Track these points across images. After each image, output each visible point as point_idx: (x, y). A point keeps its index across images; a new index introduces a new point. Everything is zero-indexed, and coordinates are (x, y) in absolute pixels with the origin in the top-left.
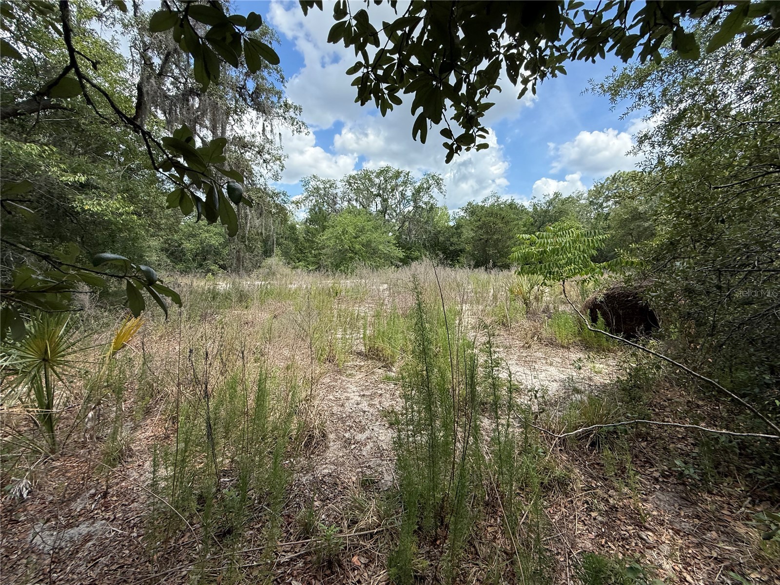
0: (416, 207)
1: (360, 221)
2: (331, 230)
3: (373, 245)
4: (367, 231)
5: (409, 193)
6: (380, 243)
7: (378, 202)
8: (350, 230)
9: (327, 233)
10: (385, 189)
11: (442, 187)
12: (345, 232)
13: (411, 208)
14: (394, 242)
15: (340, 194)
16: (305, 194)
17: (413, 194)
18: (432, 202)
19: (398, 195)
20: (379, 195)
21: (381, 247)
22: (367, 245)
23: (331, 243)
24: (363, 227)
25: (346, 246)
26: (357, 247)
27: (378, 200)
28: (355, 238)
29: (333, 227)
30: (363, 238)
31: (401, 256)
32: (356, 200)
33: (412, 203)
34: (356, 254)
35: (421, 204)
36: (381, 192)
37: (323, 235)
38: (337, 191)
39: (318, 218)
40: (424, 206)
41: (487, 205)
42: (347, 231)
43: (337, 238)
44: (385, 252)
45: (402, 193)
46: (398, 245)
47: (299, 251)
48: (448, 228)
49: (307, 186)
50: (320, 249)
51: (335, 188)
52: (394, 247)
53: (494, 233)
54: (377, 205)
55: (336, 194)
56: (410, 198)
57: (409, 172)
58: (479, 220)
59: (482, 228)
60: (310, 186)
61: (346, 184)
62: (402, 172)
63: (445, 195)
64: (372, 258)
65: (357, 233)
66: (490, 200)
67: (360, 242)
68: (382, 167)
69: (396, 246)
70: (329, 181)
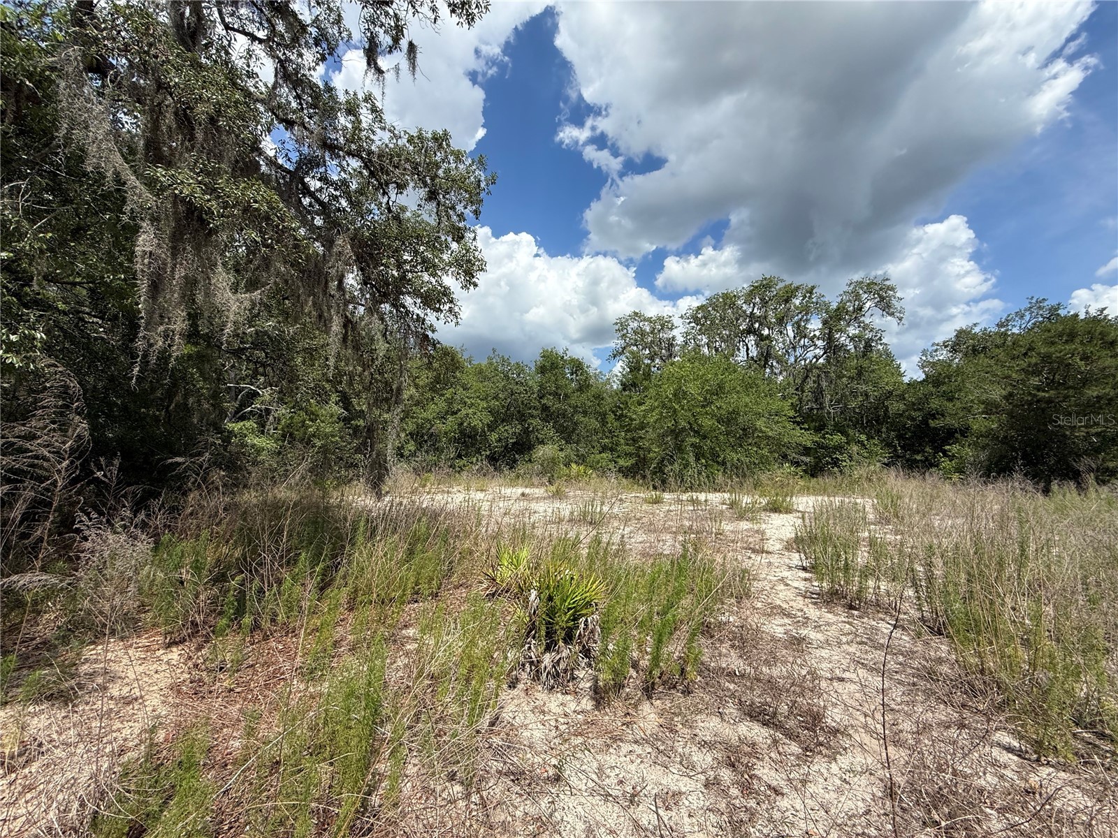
0: (832, 347)
3: (743, 419)
6: (759, 415)
7: (751, 344)
8: (692, 389)
10: (763, 320)
11: (894, 303)
12: (679, 395)
13: (819, 352)
14: (792, 413)
15: (680, 339)
16: (621, 342)
17: (824, 325)
18: (868, 336)
19: (790, 331)
20: (750, 331)
21: (760, 424)
22: (729, 419)
25: (683, 424)
26: (708, 423)
27: (751, 340)
28: (703, 405)
30: (723, 405)
31: (809, 444)
33: (820, 342)
34: (705, 437)
35: (843, 339)
36: (756, 325)
38: (675, 332)
39: (636, 379)
40: (851, 347)
41: (1016, 330)
42: (685, 393)
43: (664, 406)
44: (770, 434)
45: (799, 326)
46: (798, 419)
47: (607, 434)
48: (913, 384)
49: (625, 331)
50: (636, 429)
51: (671, 329)
52: (790, 426)
53: (1085, 382)
54: (748, 349)
55: (674, 338)
56: (817, 333)
57: (813, 288)
58: (1025, 354)
59: (1037, 373)
60: (630, 330)
61: (690, 322)
62: (797, 288)
63: (901, 319)
64: (741, 446)
65: (708, 396)
66: (1027, 317)
67: (713, 415)
68: (757, 282)
69: (794, 422)
70: (660, 318)
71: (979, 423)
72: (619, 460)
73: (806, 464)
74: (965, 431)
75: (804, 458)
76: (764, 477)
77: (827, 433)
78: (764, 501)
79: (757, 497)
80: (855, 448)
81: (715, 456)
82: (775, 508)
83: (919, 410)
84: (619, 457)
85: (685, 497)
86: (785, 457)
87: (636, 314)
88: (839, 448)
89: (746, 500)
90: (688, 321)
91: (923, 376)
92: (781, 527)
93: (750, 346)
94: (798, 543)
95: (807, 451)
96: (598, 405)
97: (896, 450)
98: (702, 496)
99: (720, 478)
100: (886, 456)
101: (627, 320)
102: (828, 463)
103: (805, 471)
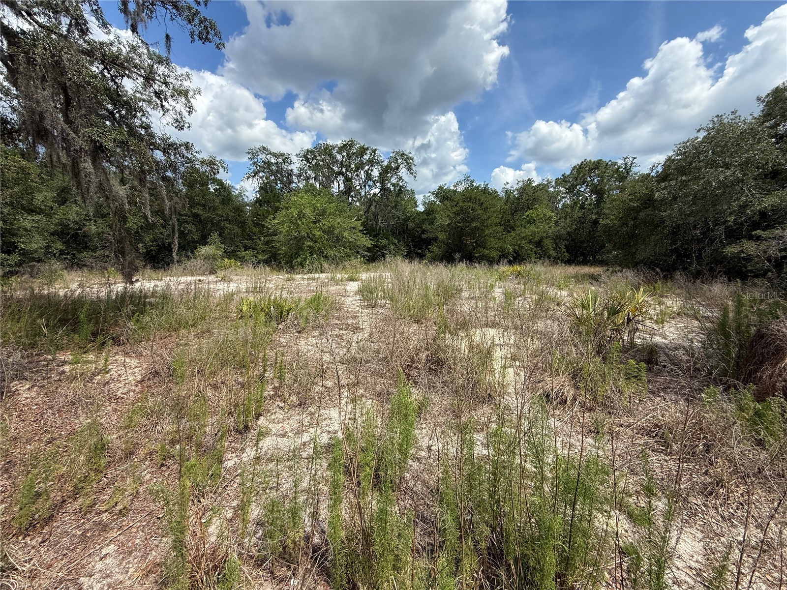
0: (384, 189)
1: (320, 202)
2: (284, 212)
3: (336, 232)
4: (330, 214)
5: (376, 173)
6: (345, 229)
7: (341, 182)
8: (308, 212)
9: (280, 216)
10: (348, 168)
11: (413, 167)
12: (301, 216)
13: (377, 191)
14: (361, 228)
15: (296, 171)
16: (253, 168)
17: (380, 174)
18: (401, 184)
19: (363, 175)
20: (340, 173)
21: (346, 234)
22: (329, 231)
23: (284, 229)
24: (323, 210)
25: (303, 233)
26: (318, 233)
27: (341, 178)
28: (315, 223)
29: (287, 208)
30: (326, 223)
31: (369, 246)
32: (315, 179)
33: (378, 185)
34: (316, 242)
35: (389, 185)
36: (344, 170)
37: (274, 218)
38: (292, 167)
40: (392, 188)
41: (459, 190)
42: (304, 214)
43: (291, 222)
44: (350, 240)
45: (367, 173)
46: (365, 232)
47: (247, 237)
48: (419, 213)
49: (256, 160)
50: (271, 235)
51: (290, 164)
52: (360, 235)
53: (472, 220)
54: (339, 185)
55: (291, 170)
56: (376, 179)
57: (376, 150)
58: (456, 205)
59: (458, 215)
60: (259, 160)
61: (302, 160)
62: (367, 149)
63: (415, 177)
64: (336, 247)
65: (317, 217)
66: (463, 184)
67: (320, 228)
68: (345, 141)
69: (363, 233)
70: (282, 155)
71: (442, 236)
72: (257, 255)
73: (368, 256)
74: (436, 239)
75: (366, 253)
76: (347, 264)
77: (380, 239)
78: (347, 276)
79: (343, 274)
80: (392, 247)
81: (321, 252)
82: (352, 279)
83: (420, 227)
84: (257, 253)
85: (305, 276)
86: (358, 252)
87: (264, 148)
88: (385, 247)
89: (339, 276)
90: (301, 159)
91: (424, 210)
92: (353, 286)
93: (340, 183)
94: (360, 292)
95: (369, 250)
96: (239, 215)
97: (410, 248)
98: (317, 275)
99: (326, 265)
100: (405, 251)
101: (257, 152)
102: (379, 255)
103: (368, 260)
